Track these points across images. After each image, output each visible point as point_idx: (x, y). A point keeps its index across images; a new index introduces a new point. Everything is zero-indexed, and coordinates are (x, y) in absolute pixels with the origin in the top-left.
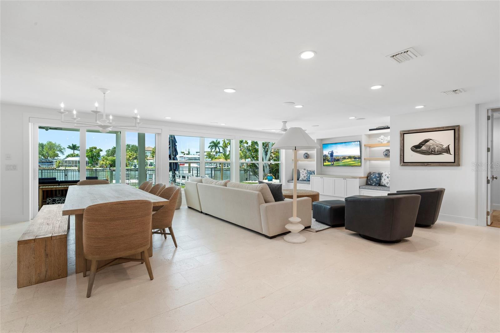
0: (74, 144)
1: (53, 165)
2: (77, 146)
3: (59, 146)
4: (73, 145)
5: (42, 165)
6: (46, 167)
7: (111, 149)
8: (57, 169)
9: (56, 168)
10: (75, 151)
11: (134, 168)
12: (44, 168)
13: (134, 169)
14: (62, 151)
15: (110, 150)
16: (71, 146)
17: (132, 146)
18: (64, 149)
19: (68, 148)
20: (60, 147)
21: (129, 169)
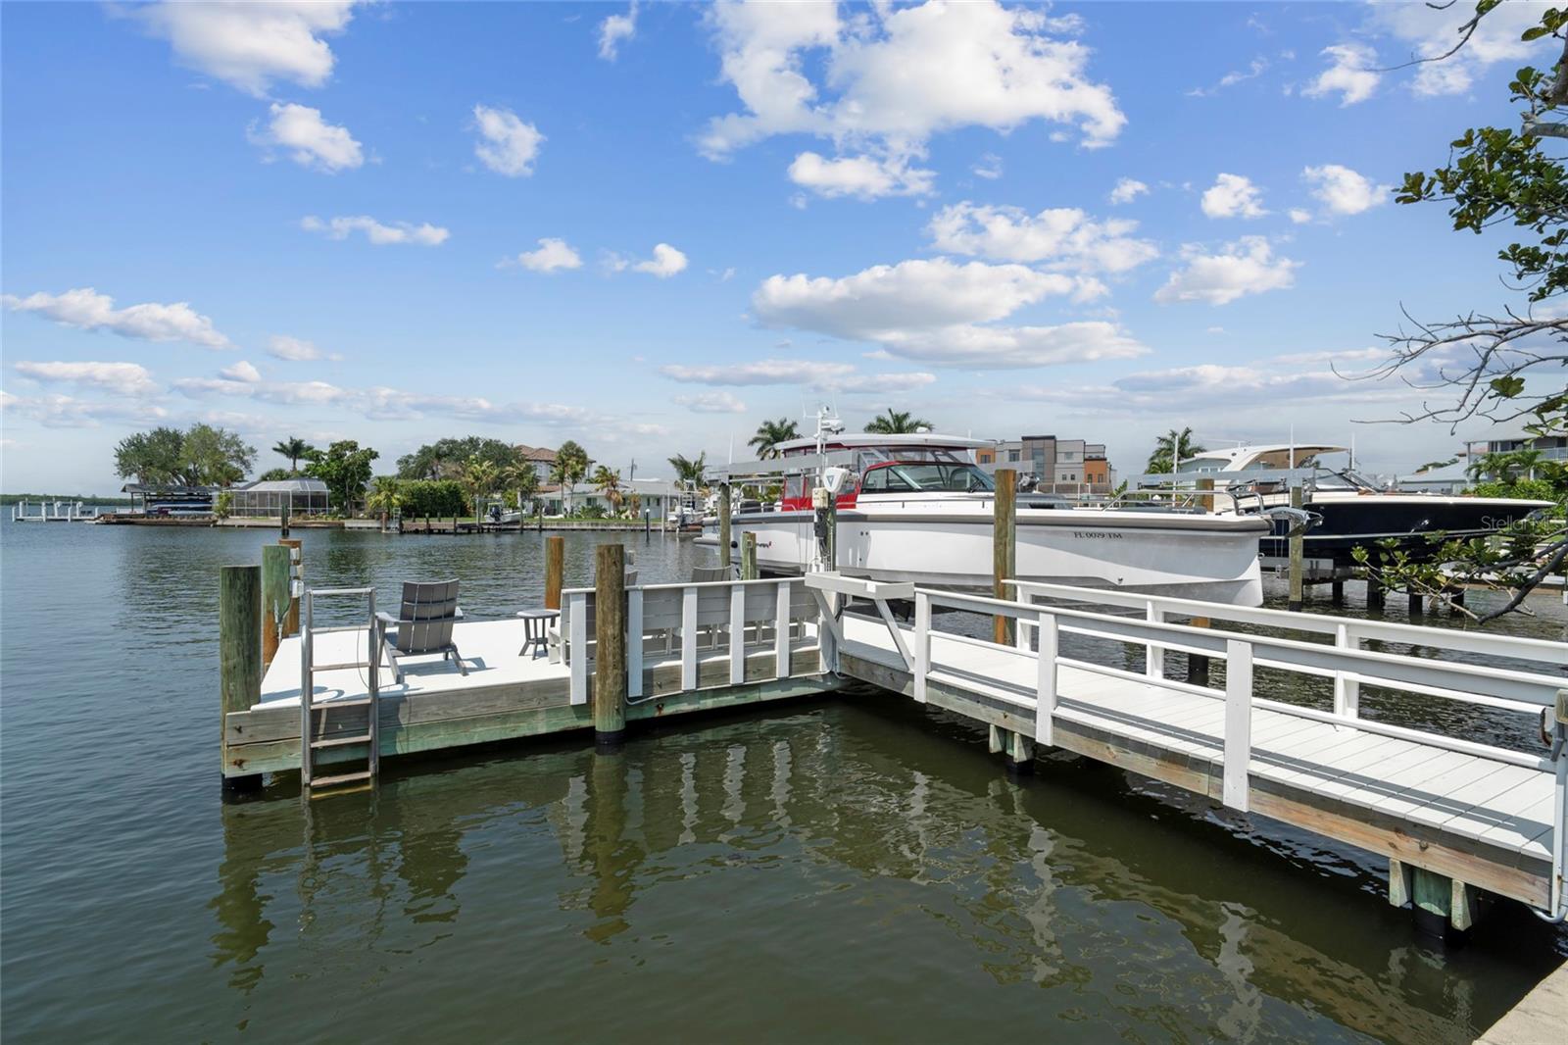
0: (297, 438)
1: (210, 509)
3: (234, 441)
5: (176, 509)
6: (183, 516)
7: (415, 453)
8: (219, 523)
9: (215, 522)
10: (297, 461)
12: (178, 519)
14: (246, 458)
15: (410, 456)
16: (287, 443)
18: (252, 451)
19: (275, 449)
20: (238, 445)
21: (474, 525)
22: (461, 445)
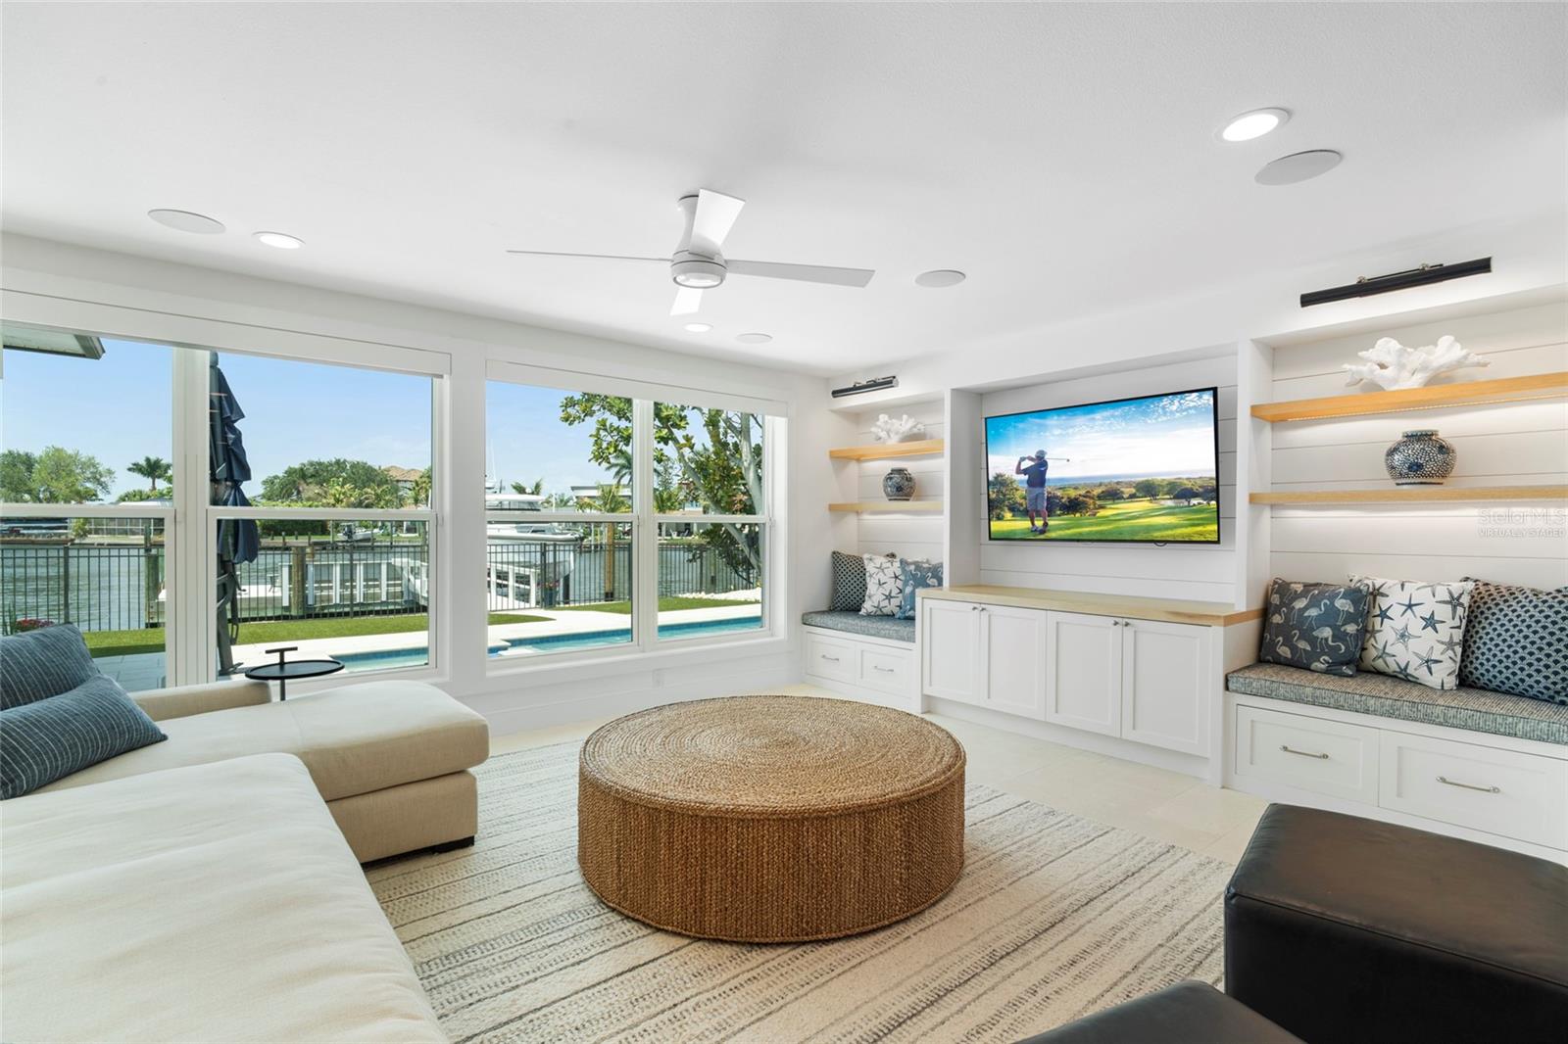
0: (153, 458)
1: (66, 528)
2: (164, 462)
3: (91, 464)
4: (148, 460)
5: (28, 528)
6: (37, 535)
7: (281, 475)
8: (77, 541)
9: (72, 540)
10: (157, 480)
11: (346, 538)
12: (33, 538)
13: (347, 542)
14: (102, 479)
15: (276, 477)
16: (143, 462)
17: (354, 466)
18: (110, 472)
19: (130, 470)
20: (94, 466)
21: (329, 543)
22: (327, 467)
